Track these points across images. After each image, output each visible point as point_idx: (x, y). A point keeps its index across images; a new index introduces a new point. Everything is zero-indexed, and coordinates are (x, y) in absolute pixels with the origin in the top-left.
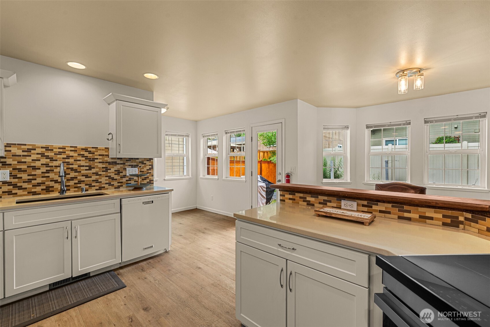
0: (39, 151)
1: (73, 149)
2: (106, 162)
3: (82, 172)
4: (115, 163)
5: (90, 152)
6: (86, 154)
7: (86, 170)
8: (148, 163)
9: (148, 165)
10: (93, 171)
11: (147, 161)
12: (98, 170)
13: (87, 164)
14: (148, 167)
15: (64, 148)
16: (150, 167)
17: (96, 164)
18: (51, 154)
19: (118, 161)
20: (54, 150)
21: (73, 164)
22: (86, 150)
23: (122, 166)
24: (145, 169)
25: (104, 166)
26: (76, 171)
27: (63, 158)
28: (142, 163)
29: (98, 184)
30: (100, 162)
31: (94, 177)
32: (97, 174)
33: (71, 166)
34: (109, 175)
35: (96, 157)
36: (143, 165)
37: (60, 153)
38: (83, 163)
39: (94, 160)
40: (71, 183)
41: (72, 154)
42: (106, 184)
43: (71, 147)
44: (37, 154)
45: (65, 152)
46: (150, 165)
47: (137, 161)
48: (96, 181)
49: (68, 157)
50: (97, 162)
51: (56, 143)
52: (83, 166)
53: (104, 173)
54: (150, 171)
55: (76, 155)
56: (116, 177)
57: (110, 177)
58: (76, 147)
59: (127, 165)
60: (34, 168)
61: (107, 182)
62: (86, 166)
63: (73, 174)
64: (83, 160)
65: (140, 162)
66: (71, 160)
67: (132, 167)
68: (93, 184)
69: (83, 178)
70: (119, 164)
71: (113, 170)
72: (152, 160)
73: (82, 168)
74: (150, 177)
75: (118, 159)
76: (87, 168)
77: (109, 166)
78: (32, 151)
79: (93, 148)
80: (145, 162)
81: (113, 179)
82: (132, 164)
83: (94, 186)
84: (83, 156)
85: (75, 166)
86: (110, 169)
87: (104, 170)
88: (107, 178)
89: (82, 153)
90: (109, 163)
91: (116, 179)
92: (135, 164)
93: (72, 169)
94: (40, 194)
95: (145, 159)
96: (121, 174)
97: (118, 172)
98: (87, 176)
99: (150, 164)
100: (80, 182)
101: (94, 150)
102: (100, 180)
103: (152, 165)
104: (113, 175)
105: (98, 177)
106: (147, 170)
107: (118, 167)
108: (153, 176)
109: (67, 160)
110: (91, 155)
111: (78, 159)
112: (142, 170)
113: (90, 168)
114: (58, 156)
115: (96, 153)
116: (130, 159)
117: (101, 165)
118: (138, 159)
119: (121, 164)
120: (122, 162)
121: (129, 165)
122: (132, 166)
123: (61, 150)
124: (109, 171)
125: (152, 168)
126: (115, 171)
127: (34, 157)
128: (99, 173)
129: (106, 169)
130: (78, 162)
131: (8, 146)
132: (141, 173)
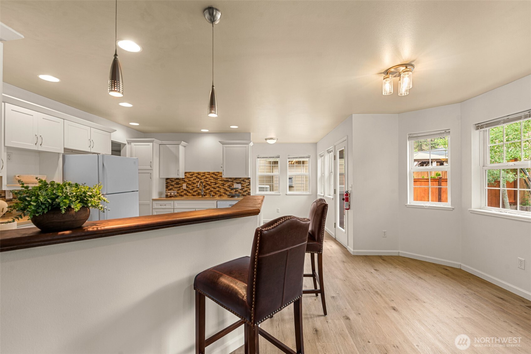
0: (195, 175)
1: (208, 173)
2: (223, 180)
3: (212, 186)
4: (228, 181)
5: (216, 175)
6: (214, 176)
7: (214, 185)
8: (247, 181)
9: (247, 182)
10: (217, 185)
11: (247, 179)
12: (219, 185)
13: (214, 182)
14: (247, 184)
15: (204, 173)
16: (249, 183)
17: (218, 182)
18: (199, 176)
19: (230, 180)
20: (201, 174)
21: (208, 182)
22: (214, 173)
23: (231, 182)
24: (245, 185)
25: (222, 183)
26: (209, 185)
27: (204, 178)
28: (243, 181)
29: (219, 193)
30: (220, 181)
31: (218, 189)
32: (218, 187)
33: (207, 183)
34: (225, 188)
35: (218, 178)
36: (244, 182)
37: (203, 176)
38: (212, 181)
39: (217, 179)
40: (207, 191)
41: (208, 176)
42: (223, 193)
43: (208, 172)
44: (195, 176)
45: (205, 175)
46: (248, 182)
47: (240, 179)
48: (218, 191)
49: (206, 178)
50: (219, 181)
51: (202, 171)
52: (213, 183)
53: (222, 187)
54: (248, 186)
55: (210, 176)
56: (228, 189)
57: (225, 189)
58: (210, 172)
59: (234, 182)
60: (194, 183)
61: (224, 192)
62: (214, 183)
63: (208, 187)
64: (212, 179)
65: (242, 180)
66: (207, 179)
67: (237, 184)
68: (217, 193)
69: (212, 189)
70: (230, 181)
71: (227, 185)
72: (249, 179)
73: (212, 184)
74: (248, 191)
75: (230, 178)
76: (214, 184)
77: (225, 183)
78: (193, 175)
79: (217, 172)
80: (245, 180)
81: (227, 190)
82: (237, 181)
83: (217, 194)
84: (212, 177)
85: (209, 183)
86: (225, 185)
87: (222, 185)
88: (224, 190)
89: (212, 175)
90: (225, 181)
91: (228, 191)
92: (239, 181)
93: (208, 184)
94: (195, 196)
95: (245, 178)
96: (231, 188)
97: (229, 186)
98: (214, 188)
99: (249, 181)
100: (211, 191)
101: (217, 173)
102: (220, 191)
103: (250, 182)
104: (227, 188)
105: (219, 189)
106: (247, 185)
107: (229, 183)
108: (250, 190)
109: (206, 179)
110: (216, 176)
111: (211, 178)
112: (243, 186)
113: (216, 184)
114: (203, 177)
115: (218, 175)
116: (236, 179)
117: (221, 182)
118: (241, 178)
119: (231, 181)
120: (231, 180)
121: (236, 182)
122: (238, 183)
123: (203, 174)
124: (225, 186)
126: (228, 186)
127: (194, 178)
128: (220, 187)
129: (223, 185)
130: (211, 181)
131: (186, 173)
132: (242, 188)
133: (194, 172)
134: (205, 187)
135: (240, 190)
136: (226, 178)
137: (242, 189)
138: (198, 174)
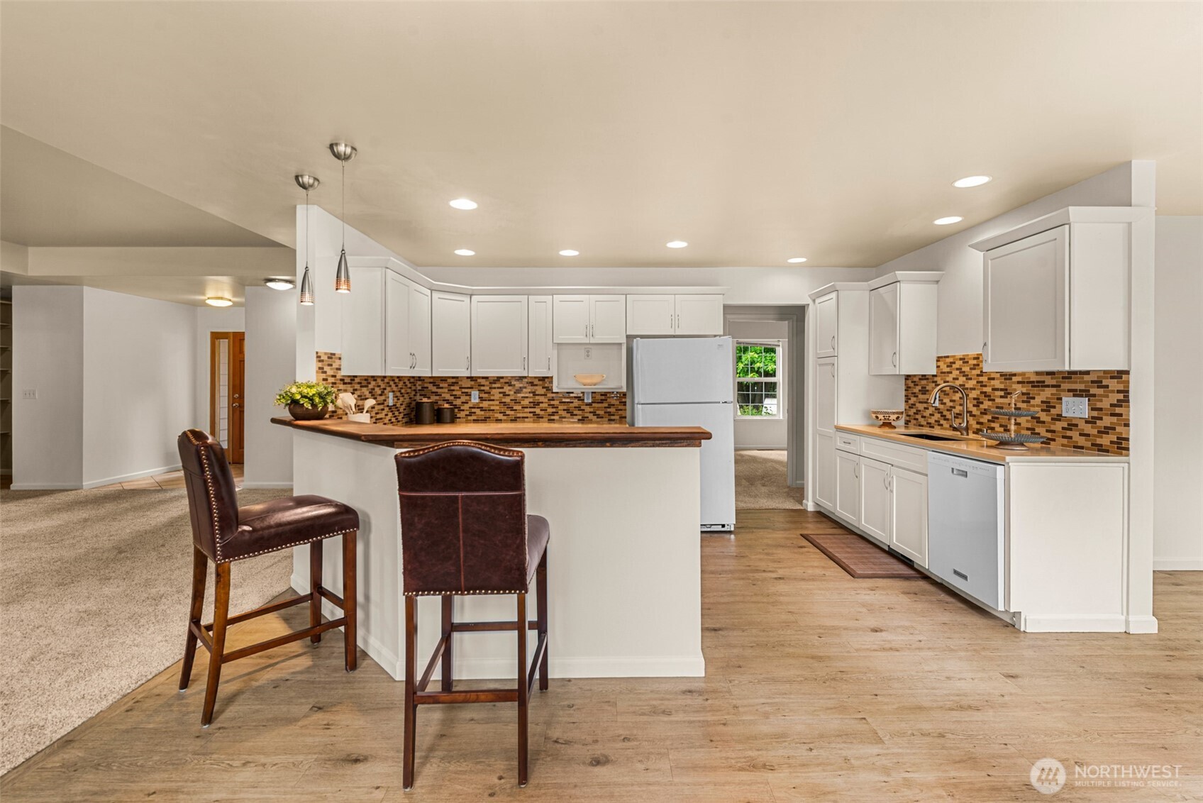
0: (958, 364)
2: (1028, 382)
4: (1040, 385)
7: (1001, 397)
8: (1114, 384)
9: (1113, 392)
11: (1112, 378)
13: (1002, 386)
14: (1114, 398)
15: (976, 358)
16: (1121, 396)
17: (1014, 387)
18: (966, 369)
19: (1048, 380)
20: (970, 362)
21: (986, 386)
23: (1054, 390)
24: (1105, 404)
25: (1024, 390)
28: (1098, 383)
30: (1019, 382)
33: (985, 390)
34: (1033, 410)
36: (1101, 391)
37: (974, 367)
39: (1011, 377)
42: (1028, 429)
44: (957, 369)
45: (978, 365)
46: (1119, 392)
47: (1086, 378)
50: (1014, 383)
51: (971, 351)
52: (998, 390)
53: (1024, 406)
54: (1118, 410)
56: (1044, 417)
57: (1034, 416)
59: (1064, 390)
60: (955, 391)
61: (1031, 426)
62: (1002, 390)
63: (986, 404)
65: (1092, 382)
67: (1074, 396)
70: (1048, 386)
71: (1038, 401)
72: (1125, 377)
73: (997, 393)
74: (1119, 429)
76: (1002, 393)
77: (1034, 391)
78: (953, 366)
80: (1105, 382)
81: (1039, 421)
82: (1074, 387)
85: (988, 390)
86: (1034, 398)
87: (1025, 398)
88: (1030, 418)
90: (1034, 384)
91: (1044, 422)
92: (1082, 387)
95: (1105, 372)
96: (1053, 411)
97: (1048, 406)
99: (1121, 387)
103: (1126, 392)
104: (1039, 413)
106: (1112, 405)
107: (1047, 393)
108: (1127, 425)
111: (992, 375)
112: (1099, 405)
113: (1007, 394)
114: (973, 372)
116: (1070, 375)
117: (1020, 389)
118: (1087, 373)
119: (1053, 386)
120: (1054, 382)
121: (1069, 391)
122: (1076, 393)
123: (974, 362)
124: (1033, 402)
125: (1125, 401)
126: (1042, 402)
127: (955, 374)
129: (1028, 398)
131: (939, 359)
132: (1095, 414)
133: (953, 356)
134: (978, 403)
135: (1087, 422)
136: (1038, 373)
137: (1092, 421)
138: (964, 360)
